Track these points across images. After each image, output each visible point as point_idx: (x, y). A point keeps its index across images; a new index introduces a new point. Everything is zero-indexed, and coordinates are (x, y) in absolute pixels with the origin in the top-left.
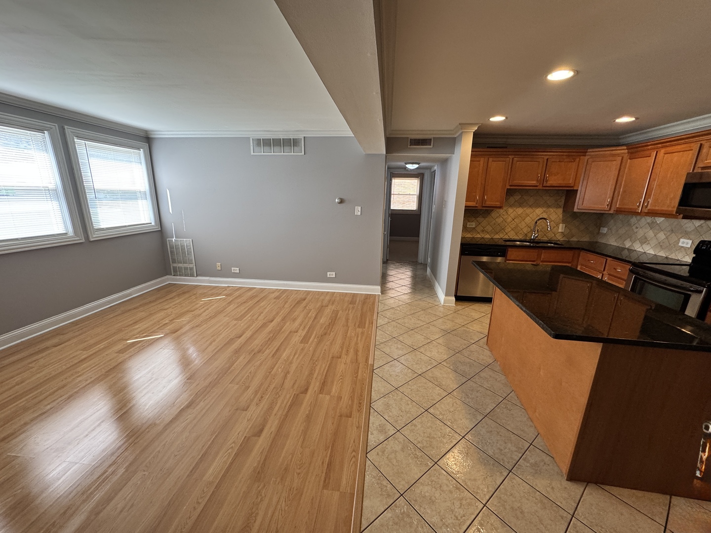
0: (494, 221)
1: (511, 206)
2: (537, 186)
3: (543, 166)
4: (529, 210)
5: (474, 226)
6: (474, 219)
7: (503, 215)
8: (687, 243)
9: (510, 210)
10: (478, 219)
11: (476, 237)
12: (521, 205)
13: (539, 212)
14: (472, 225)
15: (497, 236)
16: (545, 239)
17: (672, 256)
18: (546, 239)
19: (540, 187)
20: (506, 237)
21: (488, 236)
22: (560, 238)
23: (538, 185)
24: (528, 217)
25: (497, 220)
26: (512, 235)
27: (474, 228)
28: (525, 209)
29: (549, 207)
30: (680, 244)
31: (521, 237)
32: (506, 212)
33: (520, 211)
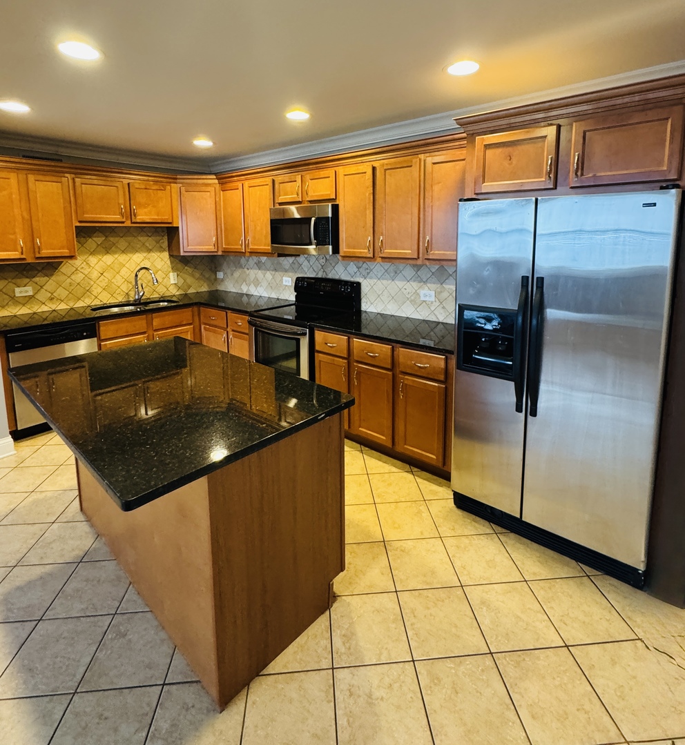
0: (69, 280)
1: (92, 253)
2: (123, 222)
3: (124, 192)
4: (122, 258)
5: (31, 293)
6: (28, 280)
7: (83, 268)
8: (289, 281)
9: (93, 260)
10: (37, 279)
11: (40, 310)
12: (107, 250)
13: (137, 259)
14: (27, 292)
15: (80, 304)
16: (155, 296)
17: (282, 297)
18: (158, 296)
19: (128, 224)
20: (97, 303)
21: (63, 306)
22: (174, 292)
23: (124, 220)
24: (124, 268)
25: (73, 277)
26: (106, 299)
27: (33, 296)
28: (116, 256)
29: (149, 251)
30: (284, 283)
31: (120, 299)
32: (87, 264)
33: (108, 259)
